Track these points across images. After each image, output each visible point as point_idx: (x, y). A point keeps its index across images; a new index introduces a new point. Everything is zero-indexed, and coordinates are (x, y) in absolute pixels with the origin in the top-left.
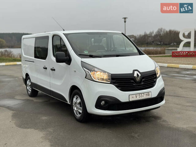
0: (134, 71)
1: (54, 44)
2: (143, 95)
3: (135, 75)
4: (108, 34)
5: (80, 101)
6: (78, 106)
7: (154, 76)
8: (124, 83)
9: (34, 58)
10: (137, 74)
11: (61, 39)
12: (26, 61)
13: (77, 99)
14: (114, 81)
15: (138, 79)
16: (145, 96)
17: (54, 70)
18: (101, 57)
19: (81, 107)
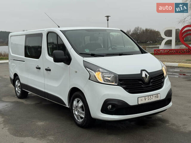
0: (142, 71)
1: (48, 42)
2: (152, 97)
3: (144, 75)
4: (107, 30)
5: (82, 104)
6: (80, 110)
7: (162, 77)
8: (132, 84)
9: (24, 57)
10: (146, 75)
11: (57, 36)
12: (14, 60)
13: (78, 102)
14: (121, 82)
15: (147, 80)
16: (154, 98)
17: (50, 70)
18: (103, 56)
19: (83, 111)
